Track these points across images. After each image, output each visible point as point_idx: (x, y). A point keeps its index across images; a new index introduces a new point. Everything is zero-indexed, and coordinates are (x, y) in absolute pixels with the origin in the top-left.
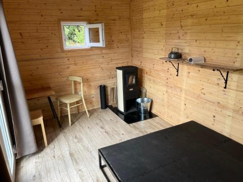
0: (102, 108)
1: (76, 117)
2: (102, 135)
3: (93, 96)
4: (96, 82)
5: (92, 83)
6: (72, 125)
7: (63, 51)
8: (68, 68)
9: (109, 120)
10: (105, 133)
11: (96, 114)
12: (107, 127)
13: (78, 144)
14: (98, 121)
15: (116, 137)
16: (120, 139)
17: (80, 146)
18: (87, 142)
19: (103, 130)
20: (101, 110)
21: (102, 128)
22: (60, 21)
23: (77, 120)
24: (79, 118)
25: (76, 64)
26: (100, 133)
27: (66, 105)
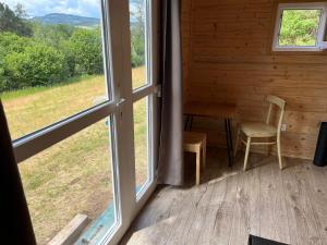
0: (315, 163)
1: (262, 159)
2: (285, 209)
3: (304, 136)
4: (316, 114)
5: (309, 114)
6: (247, 170)
7: (270, 53)
8: (271, 81)
9: (316, 189)
10: (292, 210)
11: (297, 169)
12: (303, 201)
13: (238, 204)
14: (293, 183)
15: (310, 227)
16: (315, 234)
17: (239, 209)
18: (253, 209)
19: (291, 202)
20: (310, 165)
21: (294, 198)
22: (277, 3)
23: (260, 165)
24: (265, 164)
25: (286, 77)
26: (284, 204)
27: (245, 138)
